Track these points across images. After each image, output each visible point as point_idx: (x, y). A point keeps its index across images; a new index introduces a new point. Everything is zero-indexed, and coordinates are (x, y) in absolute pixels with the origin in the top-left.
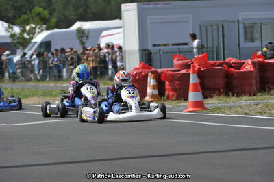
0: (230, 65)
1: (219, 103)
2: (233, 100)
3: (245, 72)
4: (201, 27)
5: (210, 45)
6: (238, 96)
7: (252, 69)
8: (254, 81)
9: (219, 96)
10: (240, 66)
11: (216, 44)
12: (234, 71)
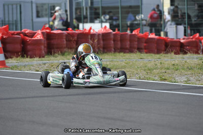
0: (25, 35)
1: (16, 63)
2: (27, 61)
3: (36, 40)
4: (4, 5)
5: (11, 19)
6: (31, 57)
7: (42, 38)
8: (43, 47)
9: (17, 57)
10: (33, 35)
11: (15, 19)
12: (28, 39)
